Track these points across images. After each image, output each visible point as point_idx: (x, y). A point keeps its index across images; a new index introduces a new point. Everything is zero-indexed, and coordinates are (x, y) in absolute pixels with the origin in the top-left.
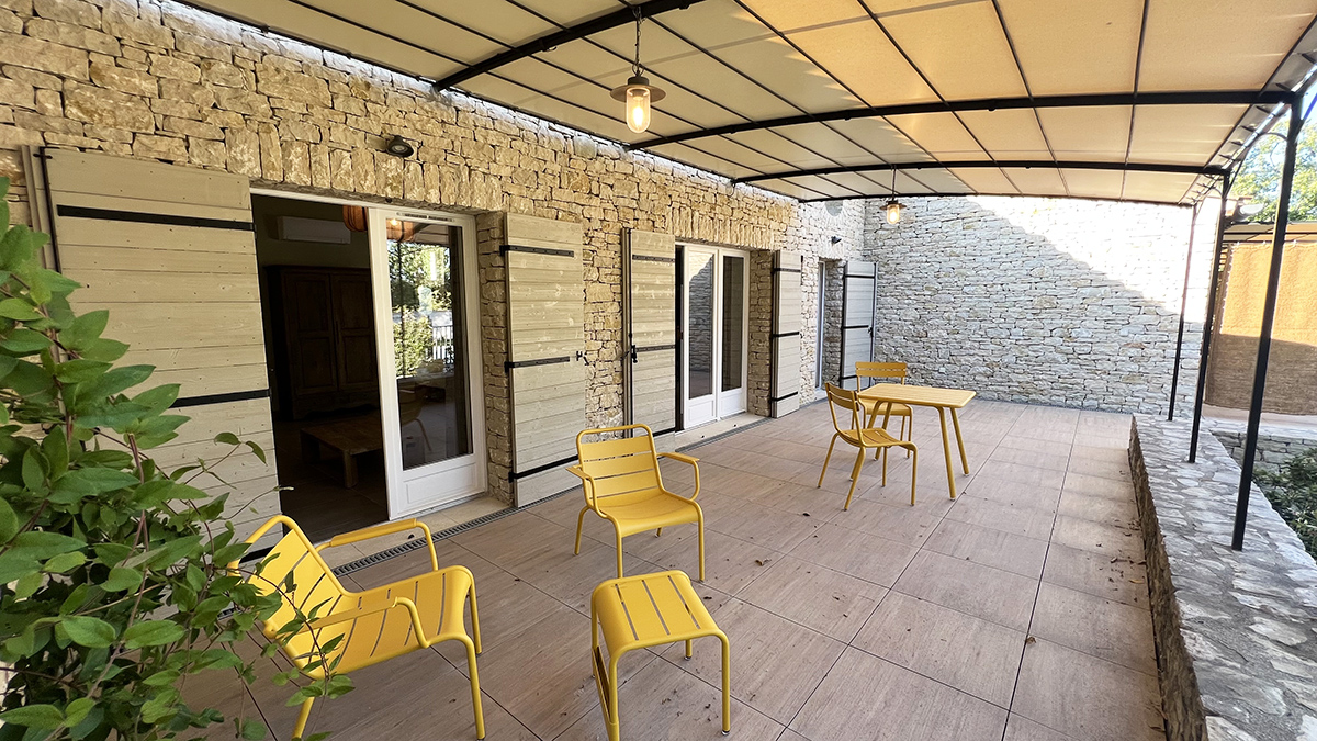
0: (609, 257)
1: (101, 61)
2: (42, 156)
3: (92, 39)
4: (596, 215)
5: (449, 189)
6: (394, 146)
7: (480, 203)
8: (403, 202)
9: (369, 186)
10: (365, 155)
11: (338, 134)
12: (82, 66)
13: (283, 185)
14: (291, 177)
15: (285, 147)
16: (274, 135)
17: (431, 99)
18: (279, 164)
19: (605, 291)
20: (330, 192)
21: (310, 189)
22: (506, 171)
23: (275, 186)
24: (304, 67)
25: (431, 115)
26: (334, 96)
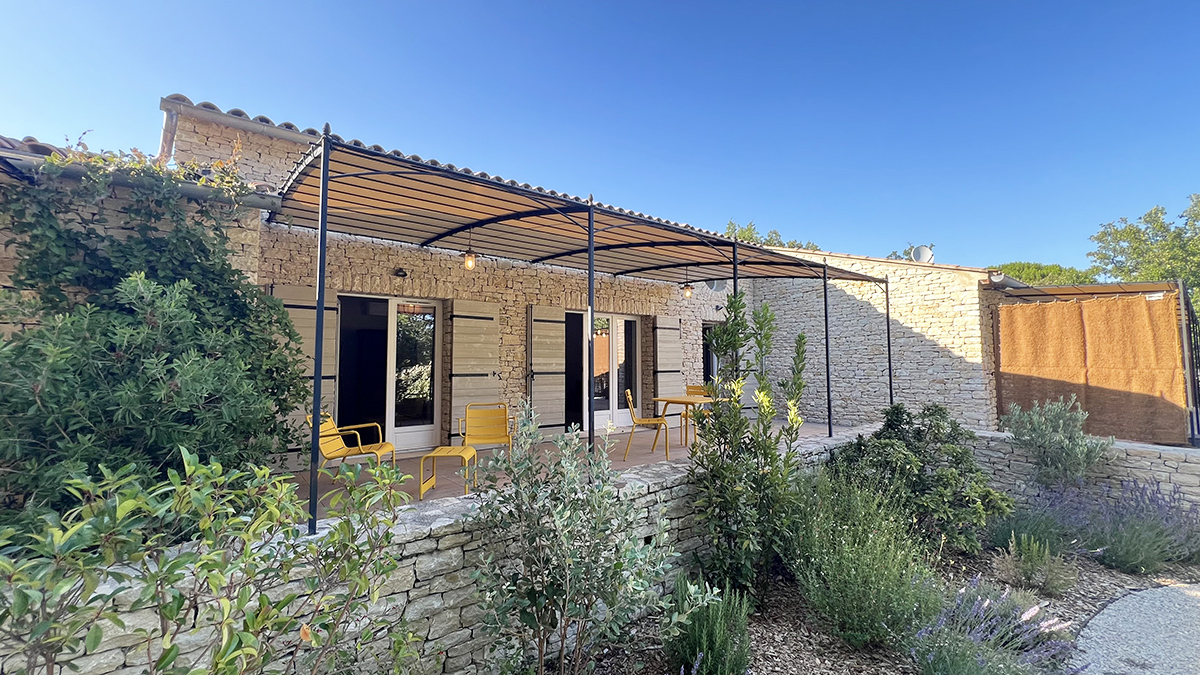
0: (518, 321)
1: (294, 253)
2: (272, 287)
3: (292, 246)
4: (510, 298)
5: (425, 290)
6: (399, 273)
7: (440, 295)
8: (402, 296)
9: (386, 290)
10: (386, 277)
11: (375, 270)
12: (288, 255)
13: (350, 292)
14: (354, 289)
15: (353, 277)
16: (349, 273)
17: (418, 250)
18: (350, 284)
19: (515, 339)
20: (370, 294)
21: (362, 293)
22: (456, 279)
23: (348, 292)
24: (364, 245)
25: (418, 258)
26: (375, 255)
